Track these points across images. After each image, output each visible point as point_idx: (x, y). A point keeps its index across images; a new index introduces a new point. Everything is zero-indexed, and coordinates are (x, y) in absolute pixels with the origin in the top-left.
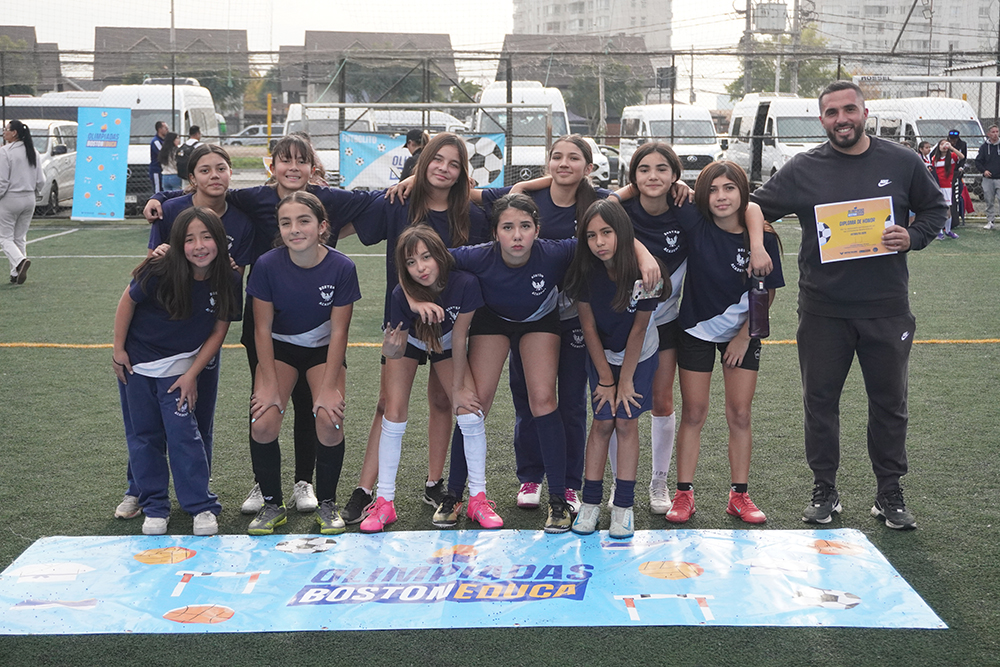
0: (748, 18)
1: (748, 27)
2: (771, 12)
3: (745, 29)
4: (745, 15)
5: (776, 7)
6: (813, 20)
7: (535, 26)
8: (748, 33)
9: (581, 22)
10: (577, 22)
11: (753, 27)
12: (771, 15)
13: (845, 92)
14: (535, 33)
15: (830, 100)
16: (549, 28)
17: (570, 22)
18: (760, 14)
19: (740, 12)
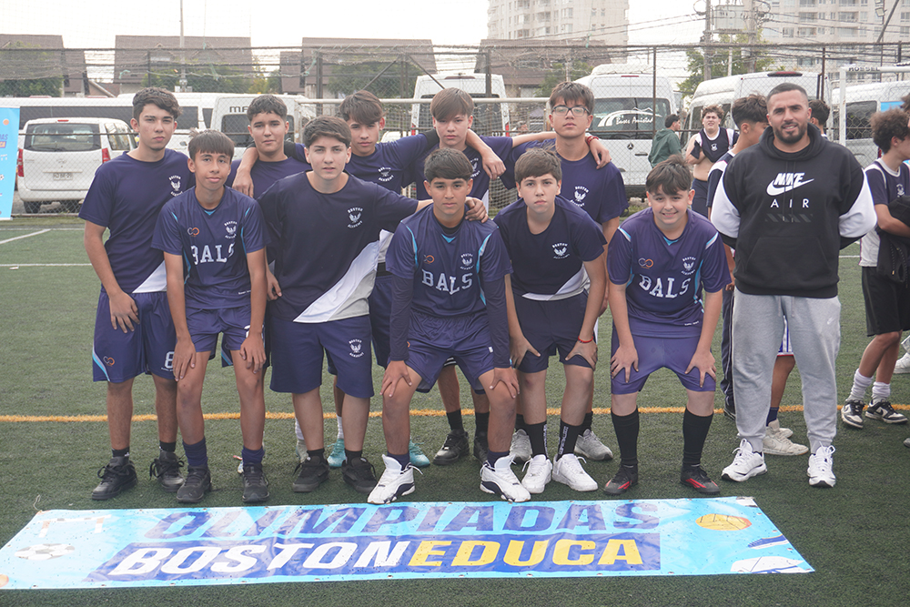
0: (708, 19)
1: (708, 27)
2: (729, 13)
3: (704, 29)
4: (704, 16)
5: (733, 9)
6: (768, 20)
7: (508, 32)
8: (708, 33)
9: (548, 30)
10: (544, 29)
11: (713, 28)
12: (729, 16)
13: (792, 92)
14: (508, 38)
15: (778, 100)
16: (520, 35)
17: (538, 29)
18: (719, 15)
19: (700, 14)
